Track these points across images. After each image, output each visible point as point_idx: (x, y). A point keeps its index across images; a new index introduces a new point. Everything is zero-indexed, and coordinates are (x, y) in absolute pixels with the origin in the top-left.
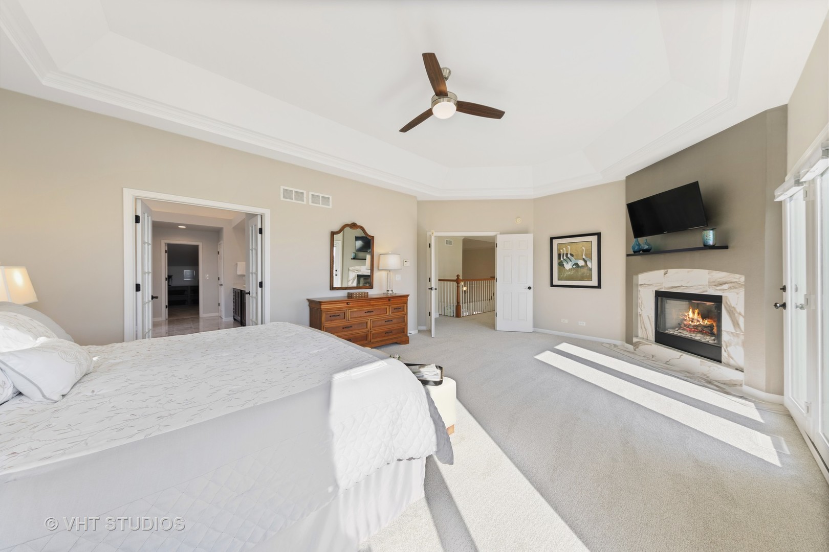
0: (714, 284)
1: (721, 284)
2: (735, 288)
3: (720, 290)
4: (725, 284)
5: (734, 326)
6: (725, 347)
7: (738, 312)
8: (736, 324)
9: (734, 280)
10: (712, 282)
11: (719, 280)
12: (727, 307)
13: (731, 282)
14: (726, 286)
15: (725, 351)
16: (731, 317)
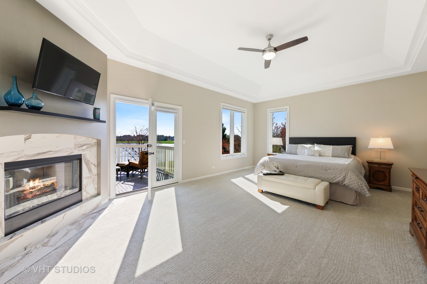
0: (78, 146)
1: (82, 146)
2: (89, 148)
3: (82, 150)
4: (84, 145)
5: (89, 172)
6: (84, 189)
7: (91, 162)
8: (90, 170)
9: (89, 143)
10: (76, 145)
11: (81, 143)
12: (85, 161)
13: (88, 144)
14: (85, 147)
15: (85, 191)
16: (87, 167)
